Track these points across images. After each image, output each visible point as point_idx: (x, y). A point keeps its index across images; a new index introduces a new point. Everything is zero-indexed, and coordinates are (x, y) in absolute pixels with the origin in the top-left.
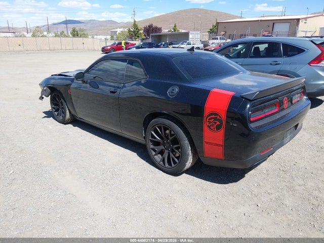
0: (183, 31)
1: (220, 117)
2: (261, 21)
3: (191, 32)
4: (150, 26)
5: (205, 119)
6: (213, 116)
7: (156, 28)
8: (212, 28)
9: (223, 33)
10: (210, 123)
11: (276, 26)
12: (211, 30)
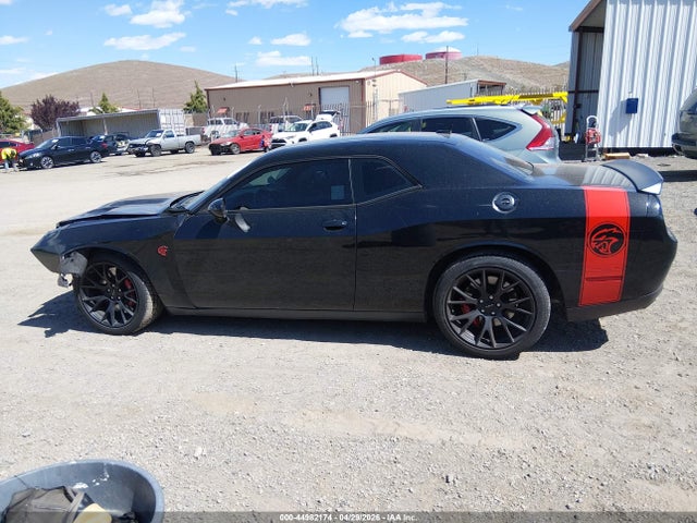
0: (125, 111)
1: (618, 229)
2: (294, 84)
3: (161, 111)
4: (49, 102)
5: (587, 240)
6: (606, 230)
7: (66, 105)
8: (190, 101)
9: (224, 111)
10: (599, 242)
11: (324, 92)
12: (188, 105)
